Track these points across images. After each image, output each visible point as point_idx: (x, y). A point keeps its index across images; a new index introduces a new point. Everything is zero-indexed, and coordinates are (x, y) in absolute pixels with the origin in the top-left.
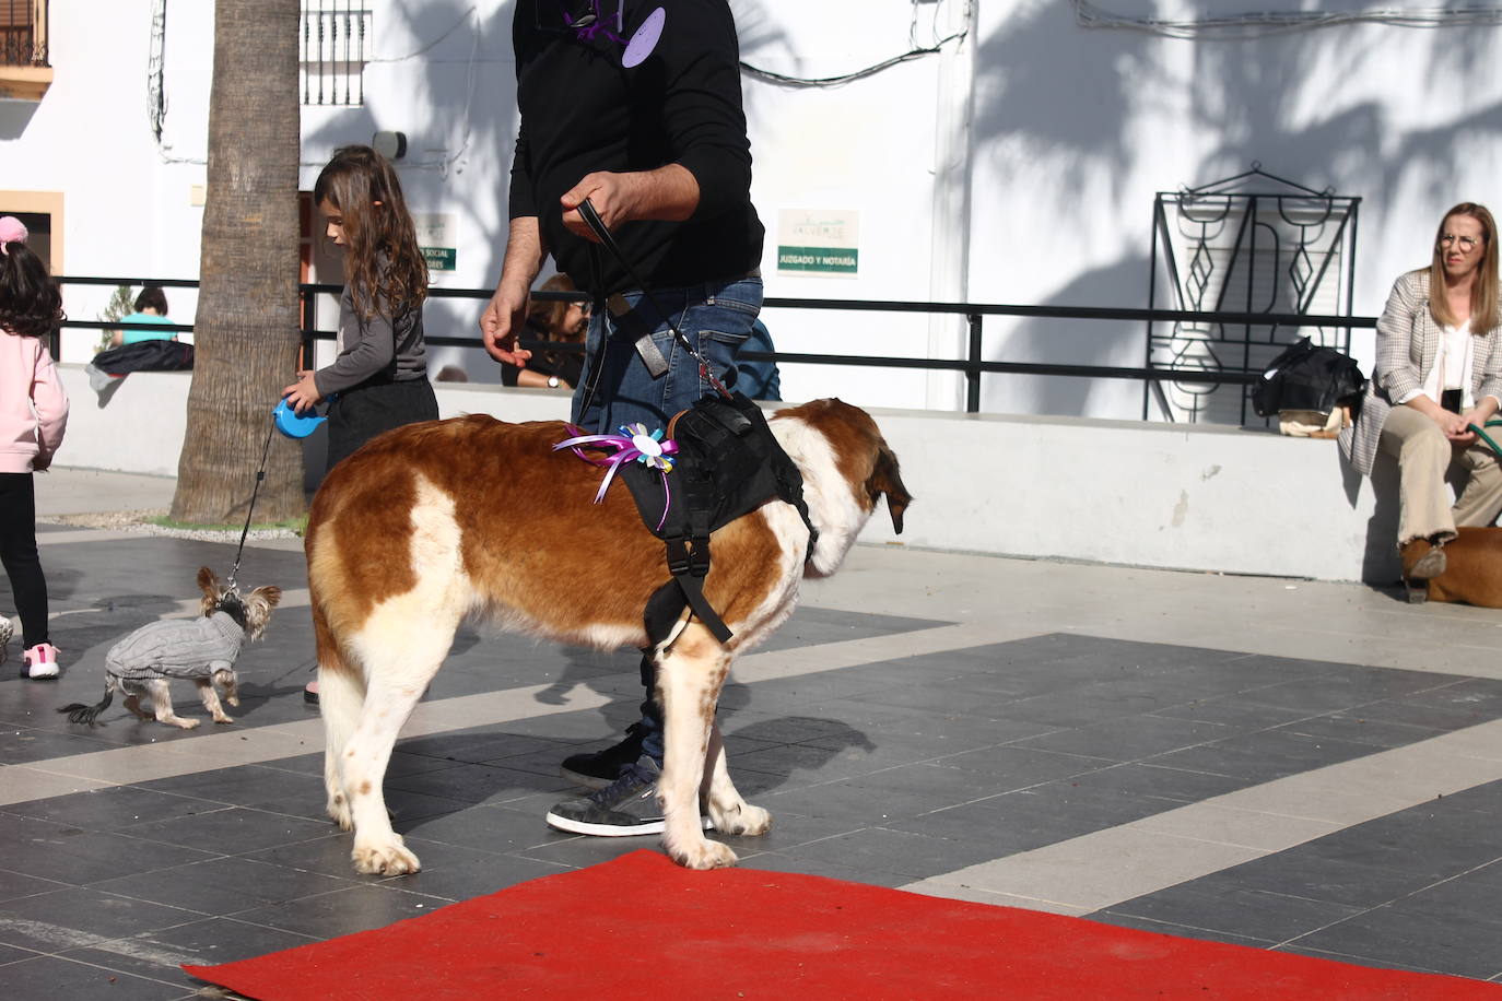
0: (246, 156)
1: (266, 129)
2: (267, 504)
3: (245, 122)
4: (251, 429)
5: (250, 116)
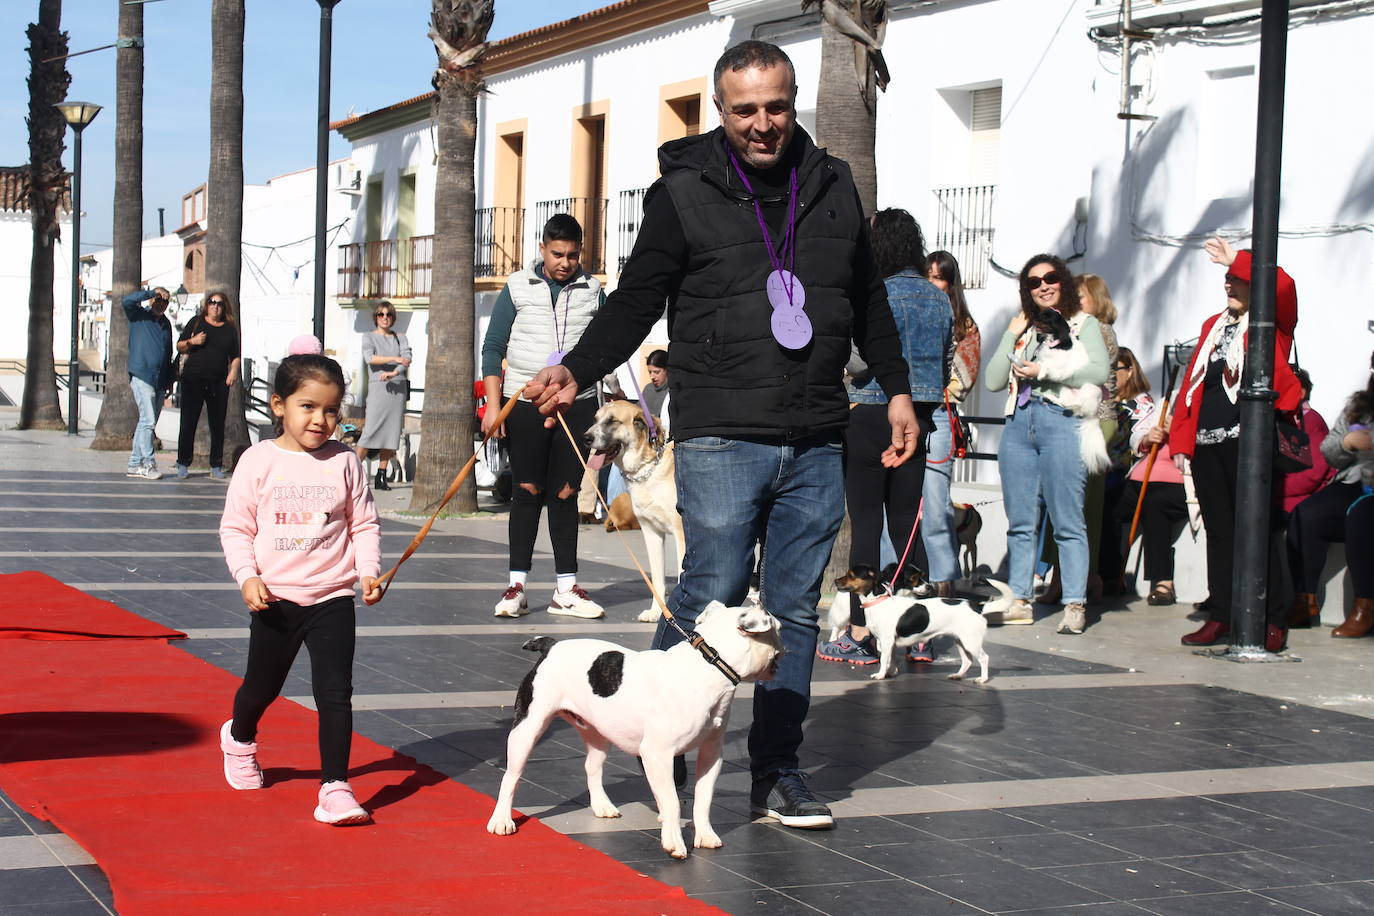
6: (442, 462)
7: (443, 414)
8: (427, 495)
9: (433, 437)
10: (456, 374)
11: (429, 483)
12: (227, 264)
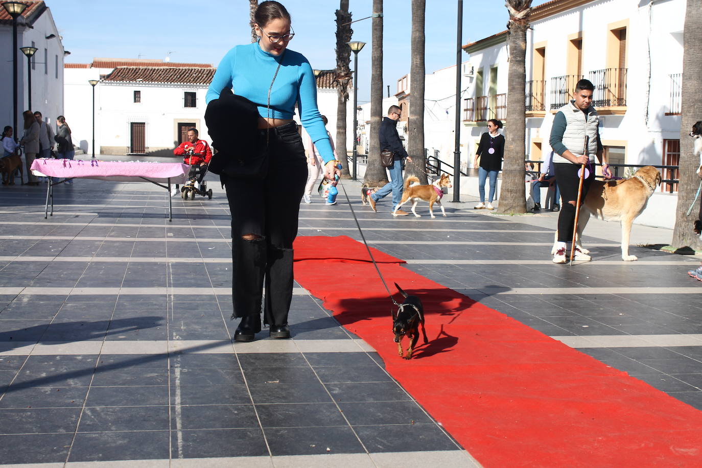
0: (510, 133)
1: (514, 127)
2: (513, 210)
3: (510, 126)
4: (510, 193)
5: (511, 124)
6: (511, 191)
7: (512, 171)
8: (505, 205)
9: (507, 180)
10: (517, 153)
11: (505, 200)
12: (418, 108)
